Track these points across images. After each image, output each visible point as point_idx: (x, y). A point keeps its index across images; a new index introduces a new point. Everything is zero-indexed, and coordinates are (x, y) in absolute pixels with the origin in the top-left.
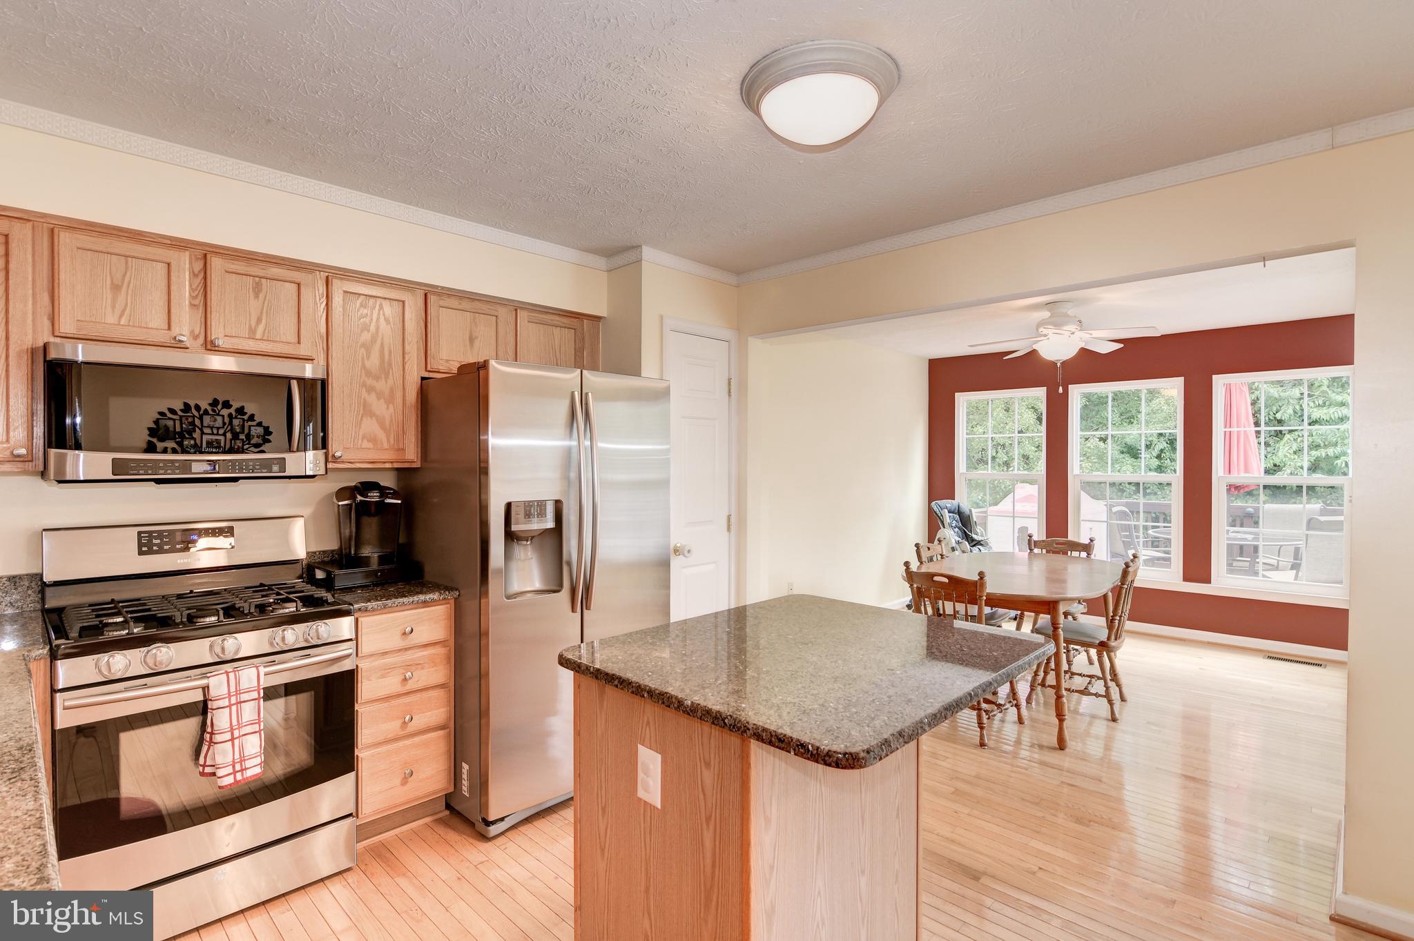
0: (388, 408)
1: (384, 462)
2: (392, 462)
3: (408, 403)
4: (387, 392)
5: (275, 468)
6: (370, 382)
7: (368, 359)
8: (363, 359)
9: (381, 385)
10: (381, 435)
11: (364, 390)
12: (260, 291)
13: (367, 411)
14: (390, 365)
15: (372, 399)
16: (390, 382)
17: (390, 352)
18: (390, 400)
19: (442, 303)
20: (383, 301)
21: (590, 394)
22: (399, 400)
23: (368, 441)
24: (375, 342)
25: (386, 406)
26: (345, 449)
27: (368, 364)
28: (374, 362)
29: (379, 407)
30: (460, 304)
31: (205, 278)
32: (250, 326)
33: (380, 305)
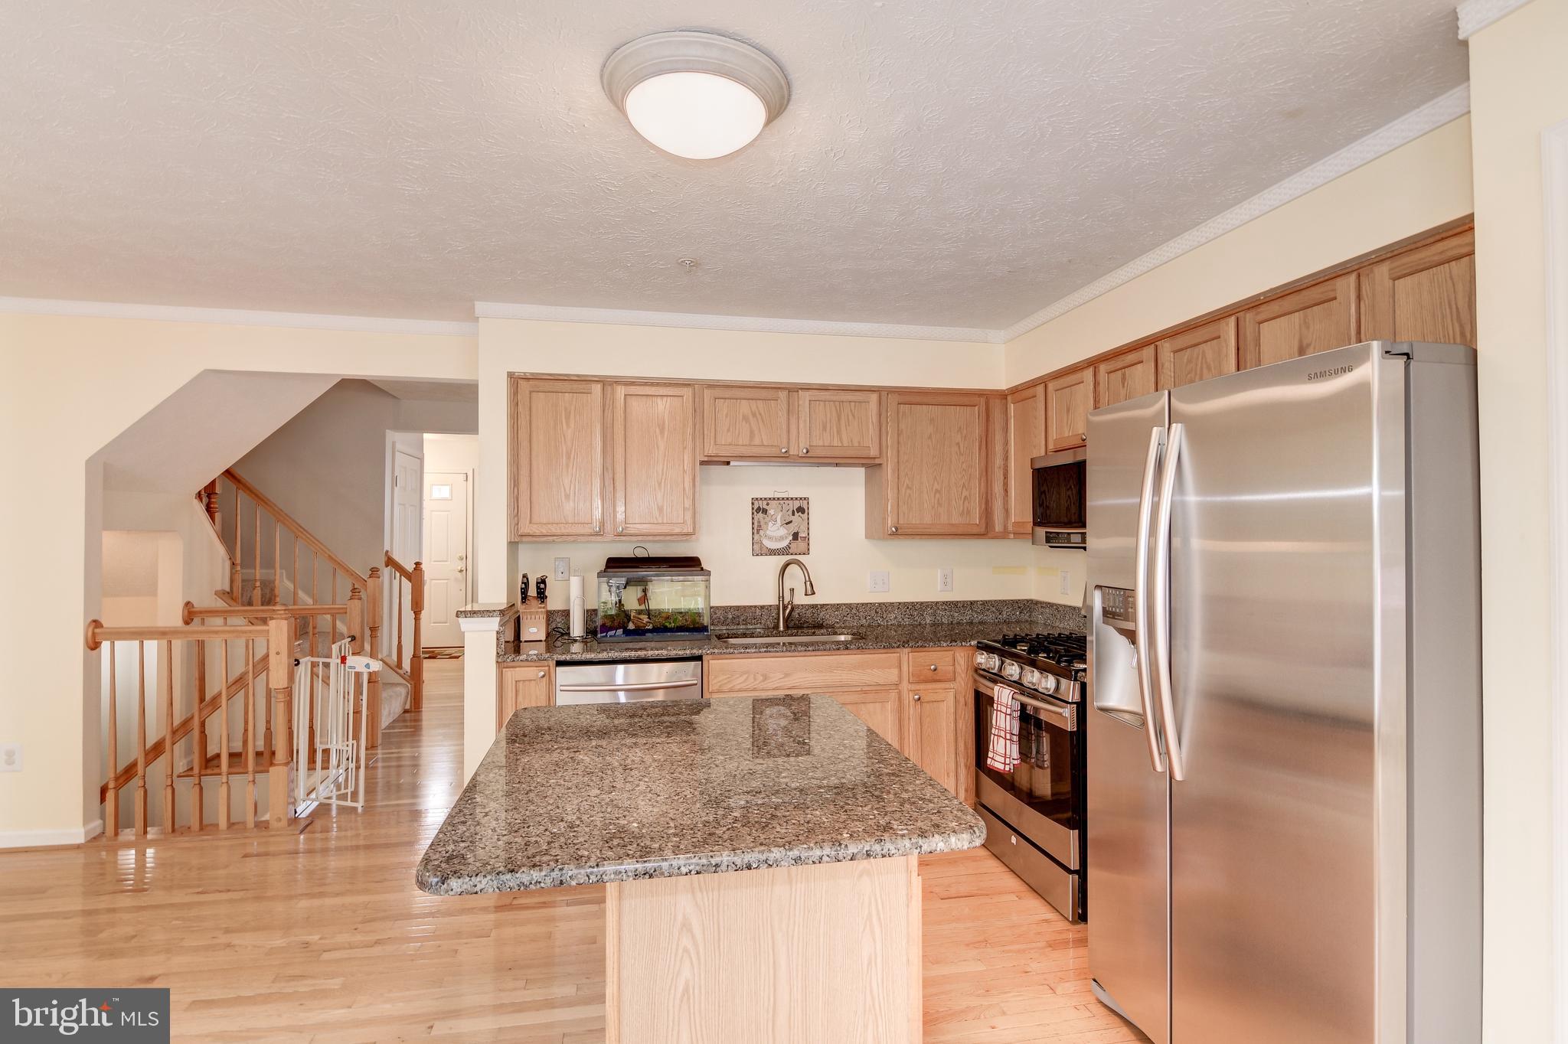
12: (1125, 381)
33: (1204, 352)
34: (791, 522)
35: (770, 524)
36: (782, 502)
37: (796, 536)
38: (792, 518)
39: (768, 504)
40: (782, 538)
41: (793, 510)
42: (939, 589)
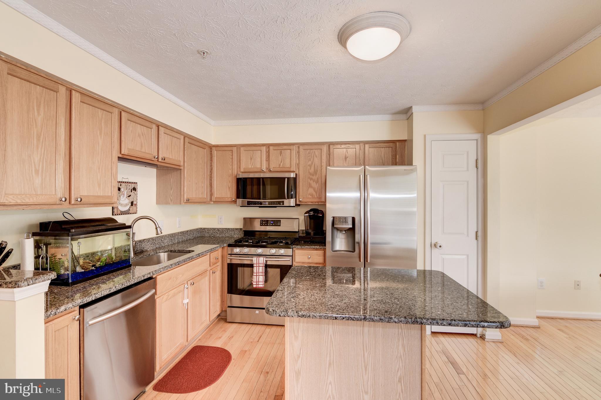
0: (316, 185)
1: (316, 202)
2: (318, 202)
3: (322, 183)
4: (316, 179)
5: (281, 204)
6: (311, 177)
7: (310, 169)
8: (309, 169)
9: (315, 177)
10: (314, 193)
11: (309, 179)
12: (281, 154)
13: (310, 186)
14: (317, 170)
15: (311, 182)
16: (317, 176)
17: (317, 166)
18: (317, 182)
19: (334, 147)
20: (315, 150)
21: (368, 175)
22: (320, 182)
23: (310, 195)
24: (313, 164)
25: (316, 184)
26: (303, 198)
27: (310, 171)
28: (312, 170)
29: (314, 185)
30: (341, 146)
31: (269, 153)
32: (279, 164)
33: (314, 152)
34: (130, 196)
35: (122, 197)
36: (127, 184)
37: (132, 203)
38: (131, 193)
39: (121, 185)
40: (127, 205)
41: (131, 189)
42: (177, 227)
